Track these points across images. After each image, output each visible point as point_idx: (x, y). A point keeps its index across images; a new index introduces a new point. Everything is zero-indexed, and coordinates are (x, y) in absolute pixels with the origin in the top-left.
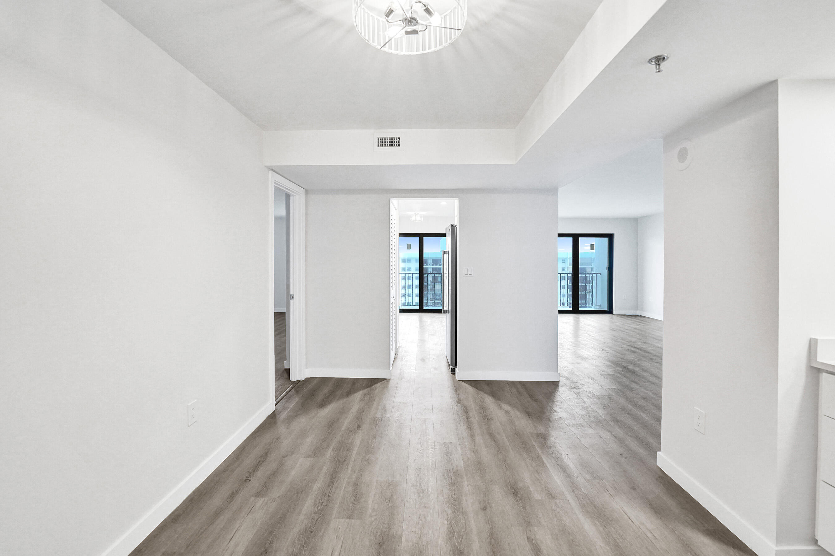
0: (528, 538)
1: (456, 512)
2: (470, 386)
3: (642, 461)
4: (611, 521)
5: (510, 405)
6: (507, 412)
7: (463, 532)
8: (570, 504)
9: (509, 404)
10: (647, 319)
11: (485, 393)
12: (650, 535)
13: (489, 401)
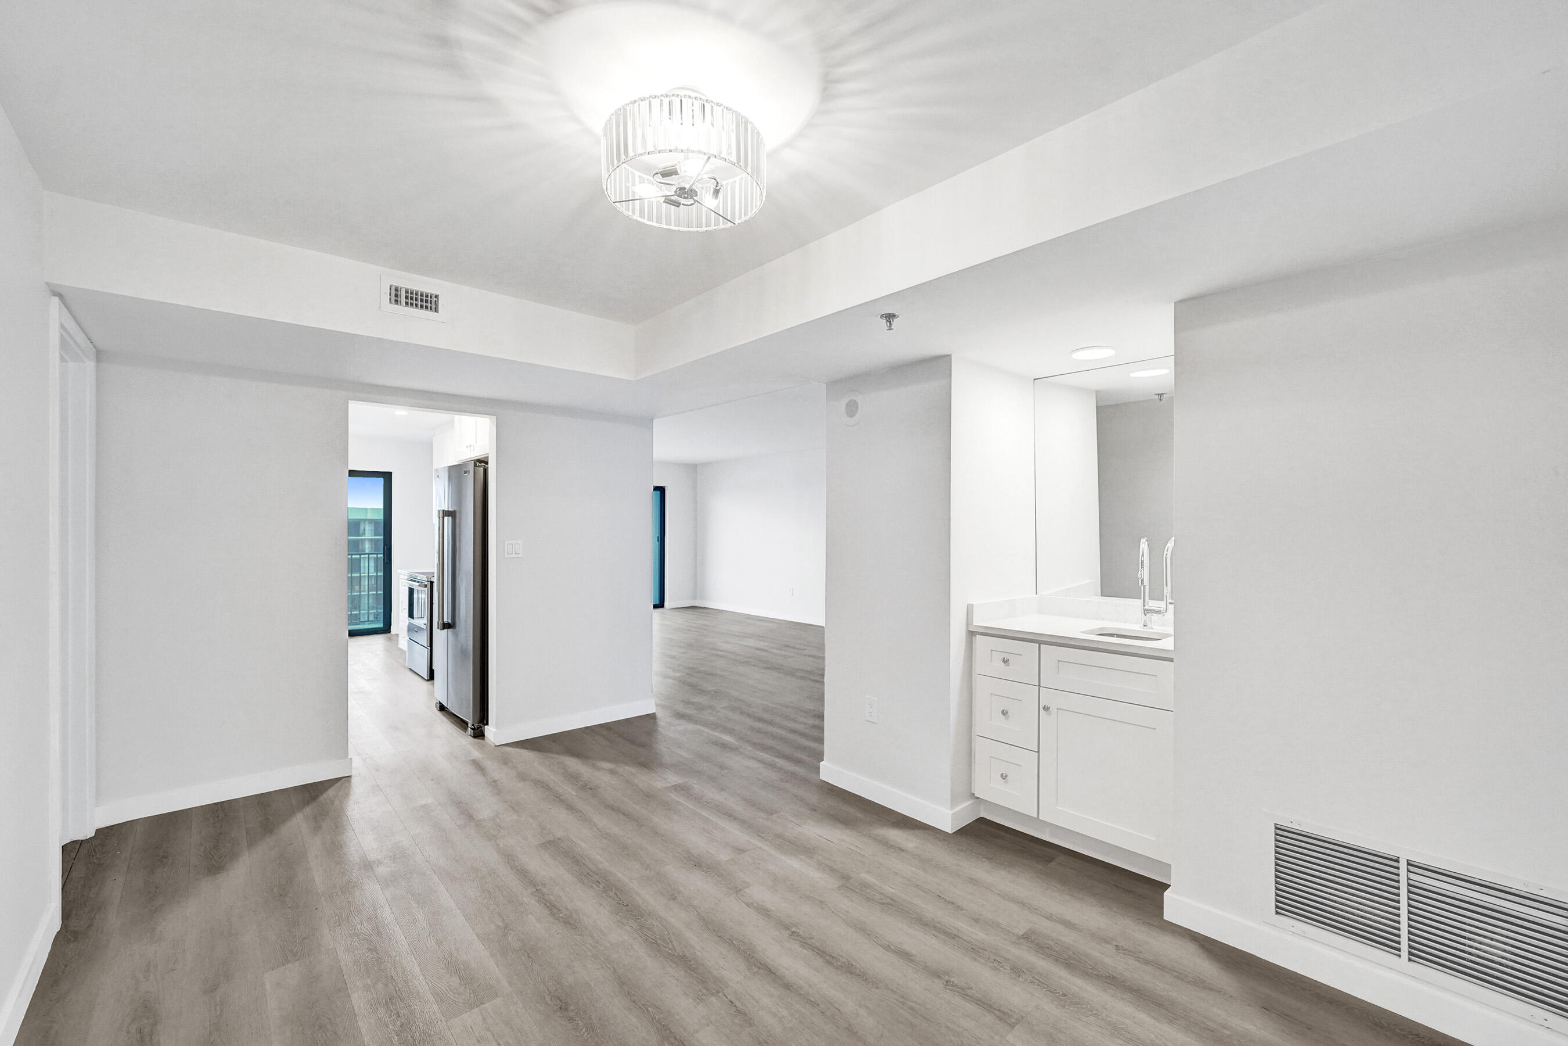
0: (747, 905)
1: (640, 917)
2: (526, 750)
3: (805, 781)
4: (813, 849)
5: (610, 761)
6: (612, 772)
7: (667, 934)
8: (764, 850)
9: (605, 759)
10: (710, 610)
11: (558, 753)
12: (853, 848)
13: (573, 764)
